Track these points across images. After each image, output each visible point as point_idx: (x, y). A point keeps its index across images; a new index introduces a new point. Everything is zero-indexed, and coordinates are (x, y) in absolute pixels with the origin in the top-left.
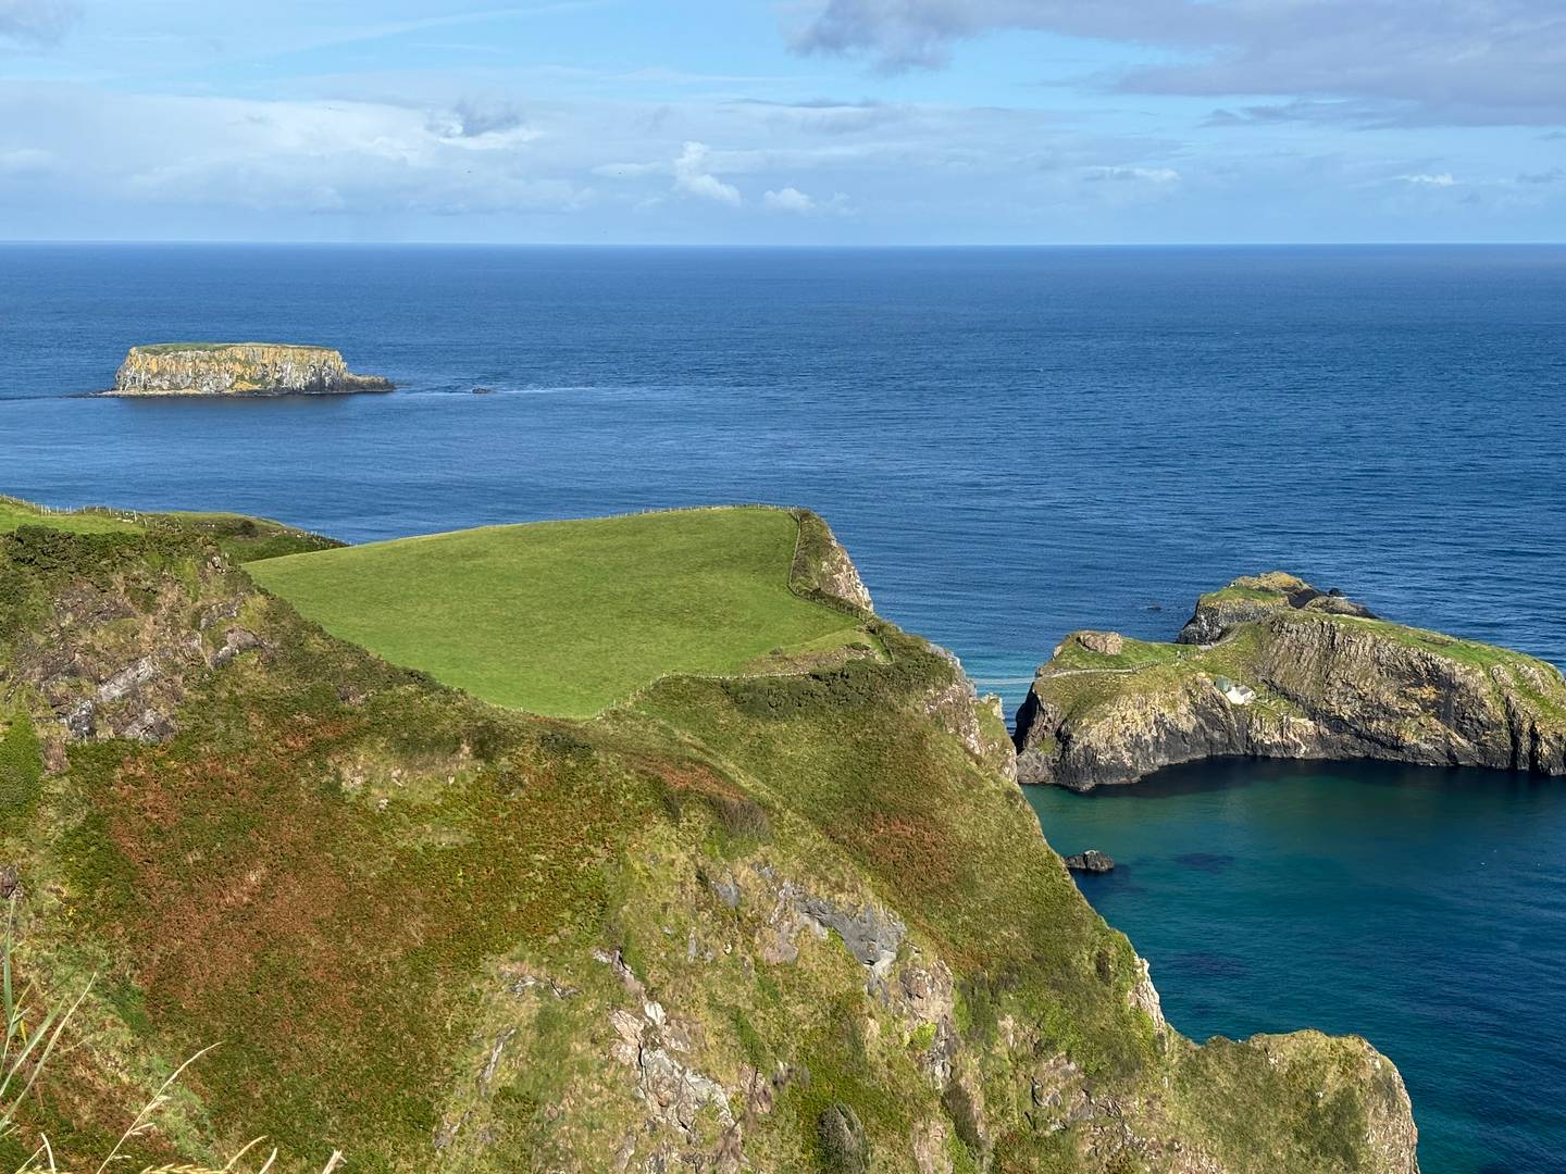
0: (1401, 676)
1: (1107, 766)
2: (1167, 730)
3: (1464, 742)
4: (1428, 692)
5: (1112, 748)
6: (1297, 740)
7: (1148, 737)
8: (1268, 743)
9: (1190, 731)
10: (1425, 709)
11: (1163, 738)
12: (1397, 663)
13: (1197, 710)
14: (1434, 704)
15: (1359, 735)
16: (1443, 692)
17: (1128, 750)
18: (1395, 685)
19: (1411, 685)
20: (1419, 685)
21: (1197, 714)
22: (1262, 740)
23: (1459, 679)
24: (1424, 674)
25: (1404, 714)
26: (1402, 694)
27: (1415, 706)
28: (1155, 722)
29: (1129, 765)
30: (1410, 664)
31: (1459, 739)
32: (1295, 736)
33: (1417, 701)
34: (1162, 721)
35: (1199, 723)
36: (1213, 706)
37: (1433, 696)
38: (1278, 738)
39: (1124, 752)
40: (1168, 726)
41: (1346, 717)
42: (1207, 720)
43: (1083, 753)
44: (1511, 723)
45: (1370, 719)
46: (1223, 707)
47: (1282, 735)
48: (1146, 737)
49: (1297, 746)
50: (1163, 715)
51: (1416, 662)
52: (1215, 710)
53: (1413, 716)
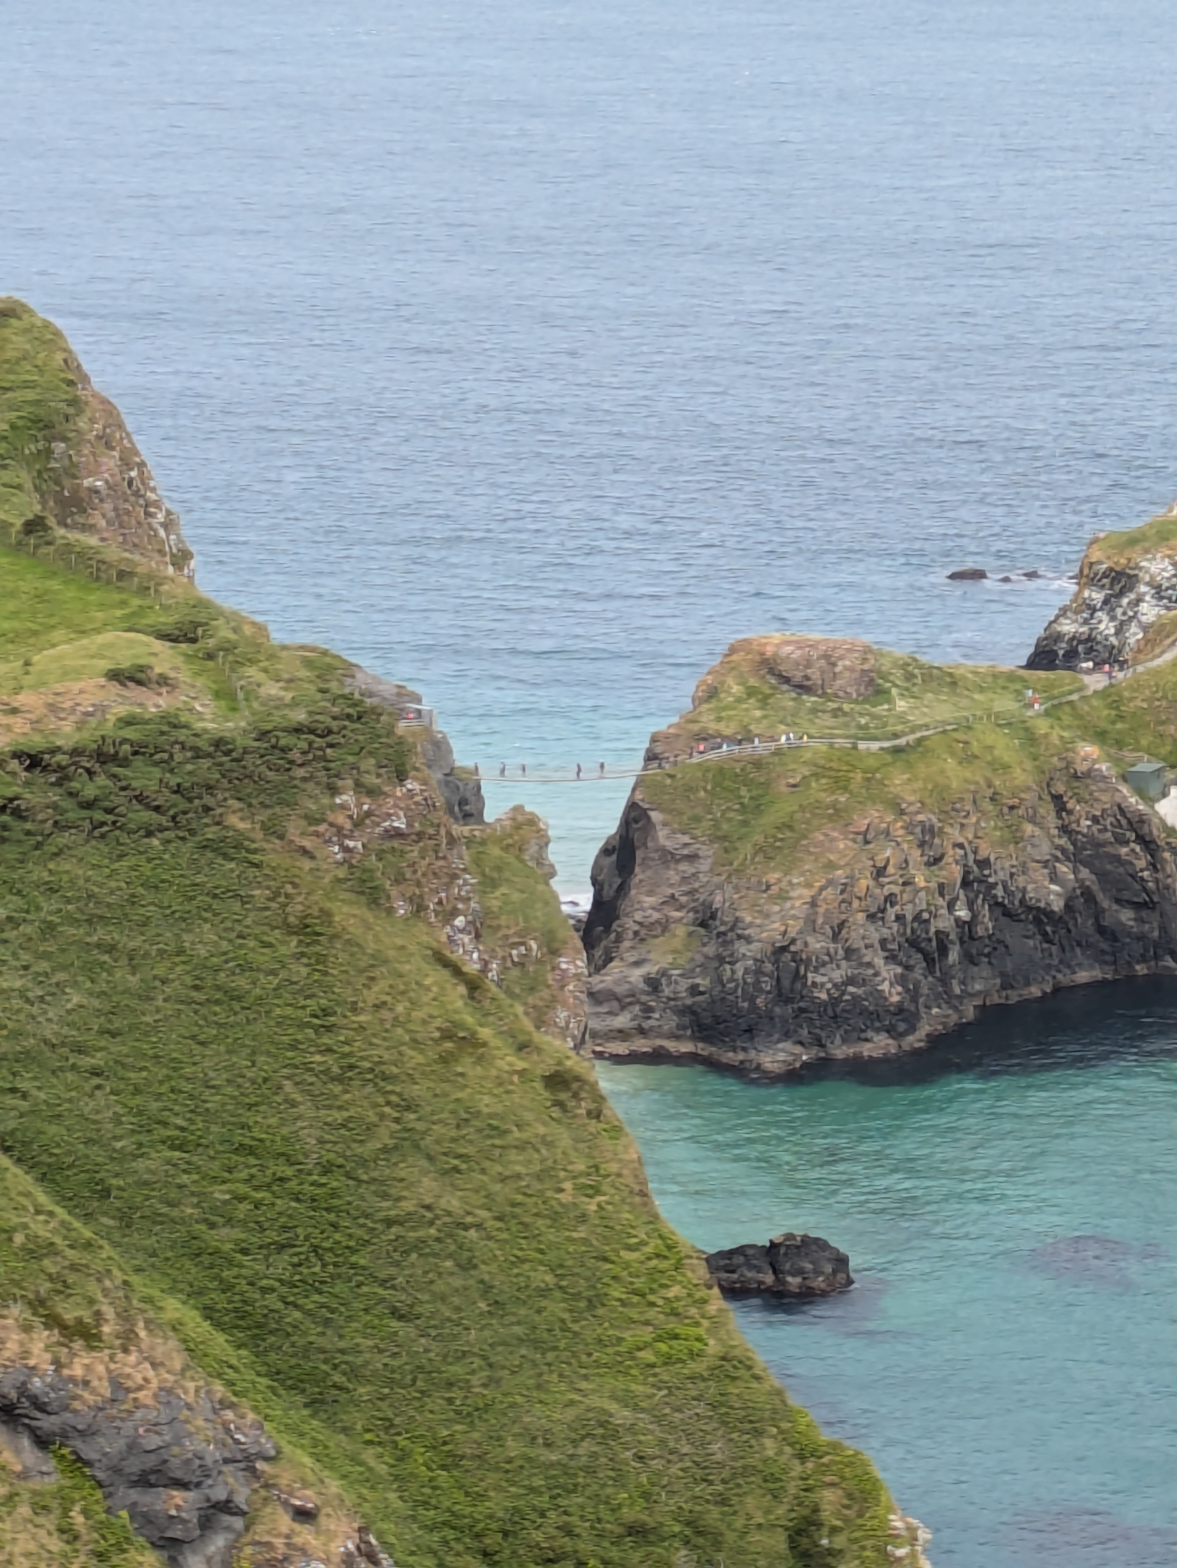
1: (834, 1002)
2: (996, 905)
5: (849, 953)
7: (944, 923)
11: (987, 924)
13: (1076, 850)
17: (891, 958)
28: (966, 883)
29: (895, 999)
34: (983, 880)
35: (1081, 882)
36: (1119, 839)
39: (879, 962)
42: (1103, 876)
43: (768, 967)
48: (939, 924)
50: (984, 863)
52: (1124, 850)
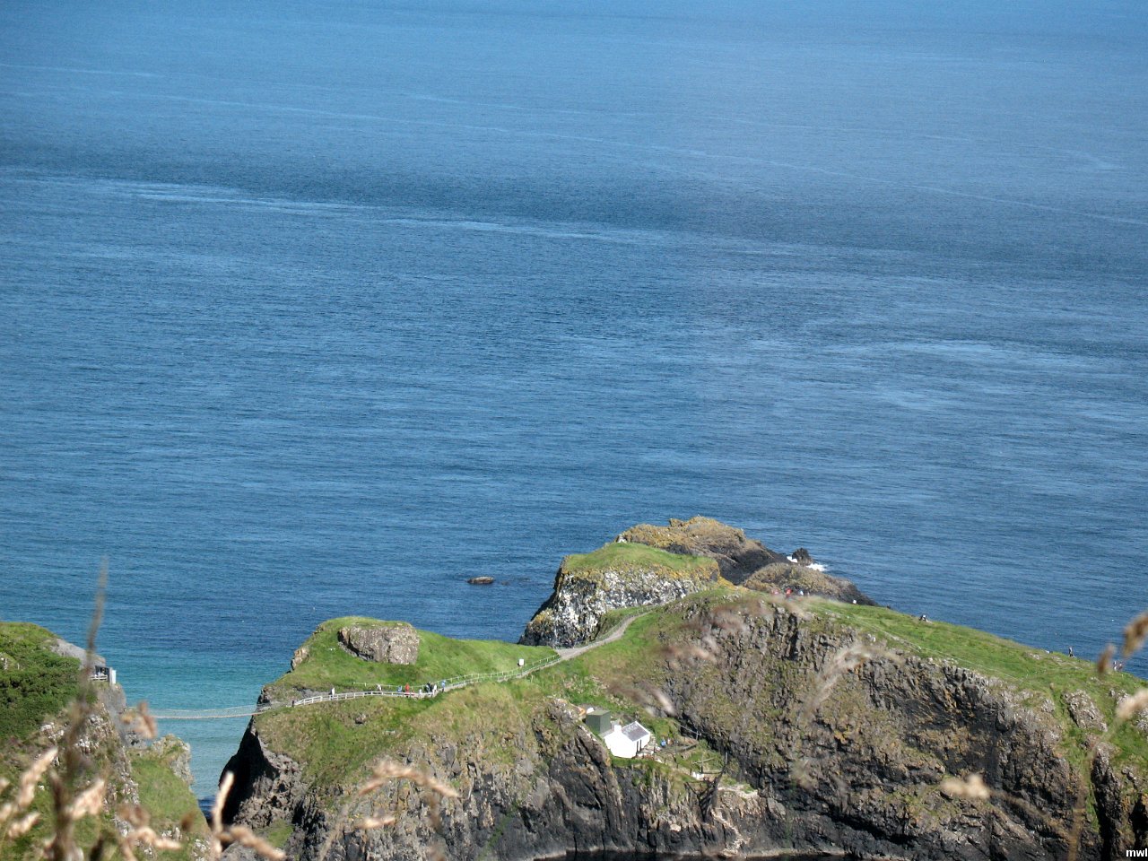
0: (910, 708)
2: (496, 805)
3: (1019, 830)
4: (958, 738)
5: (395, 838)
6: (728, 824)
7: (462, 818)
8: (678, 828)
9: (538, 807)
11: (489, 818)
12: (905, 685)
13: (550, 768)
15: (835, 814)
16: (983, 737)
17: (425, 841)
18: (901, 723)
19: (926, 726)
20: (941, 725)
21: (552, 775)
22: (667, 825)
23: (1013, 714)
24: (951, 704)
25: (917, 777)
26: (912, 740)
27: (935, 762)
28: (476, 790)
30: (927, 686)
31: (1011, 825)
32: (724, 815)
33: (938, 755)
34: (487, 788)
35: (554, 792)
36: (580, 761)
37: (965, 746)
38: (694, 820)
39: (416, 845)
40: (498, 797)
42: (568, 787)
43: (340, 847)
44: (1100, 796)
45: (857, 787)
46: (598, 763)
47: (702, 815)
48: (458, 819)
49: (727, 835)
50: (489, 777)
51: (938, 682)
52: (582, 768)
53: (929, 780)
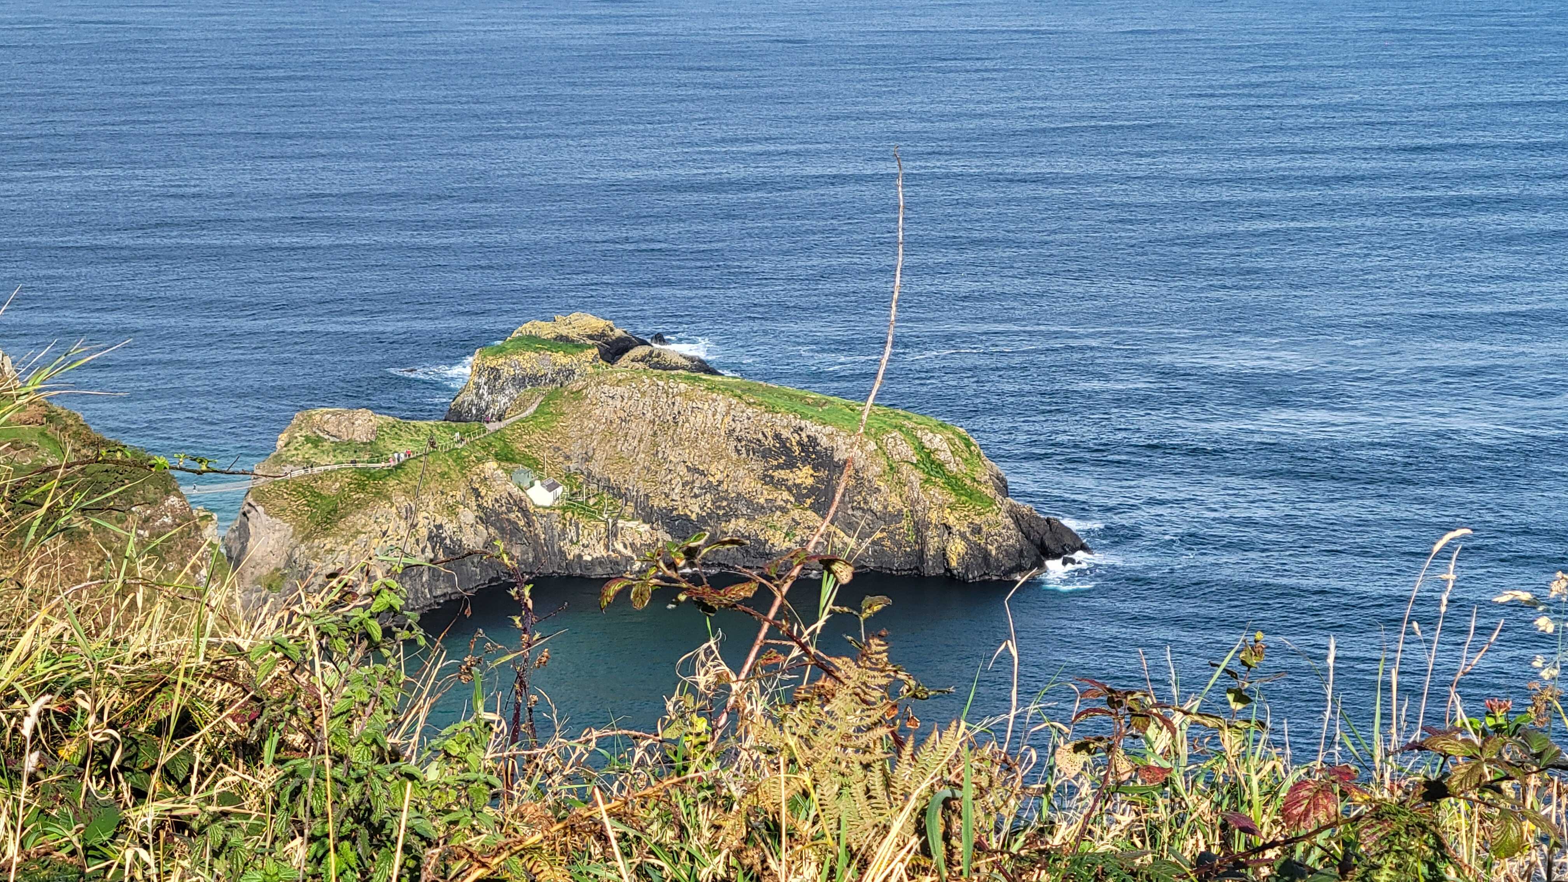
0: (766, 454)
2: (446, 548)
4: (804, 476)
6: (628, 552)
8: (589, 558)
10: (800, 499)
11: (442, 559)
12: (760, 436)
14: (812, 490)
16: (823, 474)
18: (758, 466)
19: (779, 467)
20: (790, 465)
21: (488, 521)
22: (580, 556)
23: (843, 455)
24: (797, 449)
25: (772, 507)
26: (768, 480)
27: (786, 495)
28: (430, 538)
30: (777, 436)
31: (847, 540)
32: (625, 546)
33: (789, 489)
34: (439, 537)
35: (490, 535)
36: (510, 511)
37: (810, 481)
38: (600, 551)
40: (448, 542)
41: (694, 517)
42: (500, 530)
44: (914, 513)
45: (727, 518)
46: (524, 511)
47: (607, 547)
49: (628, 560)
50: (439, 527)
51: (785, 434)
52: (512, 516)
53: (784, 511)
